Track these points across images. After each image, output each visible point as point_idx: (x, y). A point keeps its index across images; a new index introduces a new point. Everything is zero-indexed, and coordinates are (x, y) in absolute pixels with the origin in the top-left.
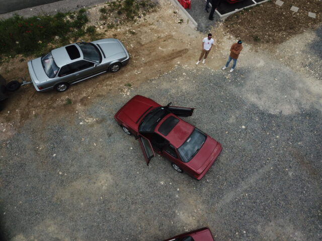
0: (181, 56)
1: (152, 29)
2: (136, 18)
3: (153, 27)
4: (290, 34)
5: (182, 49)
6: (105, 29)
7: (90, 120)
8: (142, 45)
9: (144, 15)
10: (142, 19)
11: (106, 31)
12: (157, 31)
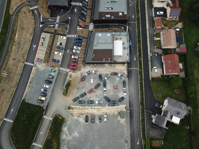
1: (74, 76)
4: (81, 68)
8: (75, 78)
9: (72, 76)
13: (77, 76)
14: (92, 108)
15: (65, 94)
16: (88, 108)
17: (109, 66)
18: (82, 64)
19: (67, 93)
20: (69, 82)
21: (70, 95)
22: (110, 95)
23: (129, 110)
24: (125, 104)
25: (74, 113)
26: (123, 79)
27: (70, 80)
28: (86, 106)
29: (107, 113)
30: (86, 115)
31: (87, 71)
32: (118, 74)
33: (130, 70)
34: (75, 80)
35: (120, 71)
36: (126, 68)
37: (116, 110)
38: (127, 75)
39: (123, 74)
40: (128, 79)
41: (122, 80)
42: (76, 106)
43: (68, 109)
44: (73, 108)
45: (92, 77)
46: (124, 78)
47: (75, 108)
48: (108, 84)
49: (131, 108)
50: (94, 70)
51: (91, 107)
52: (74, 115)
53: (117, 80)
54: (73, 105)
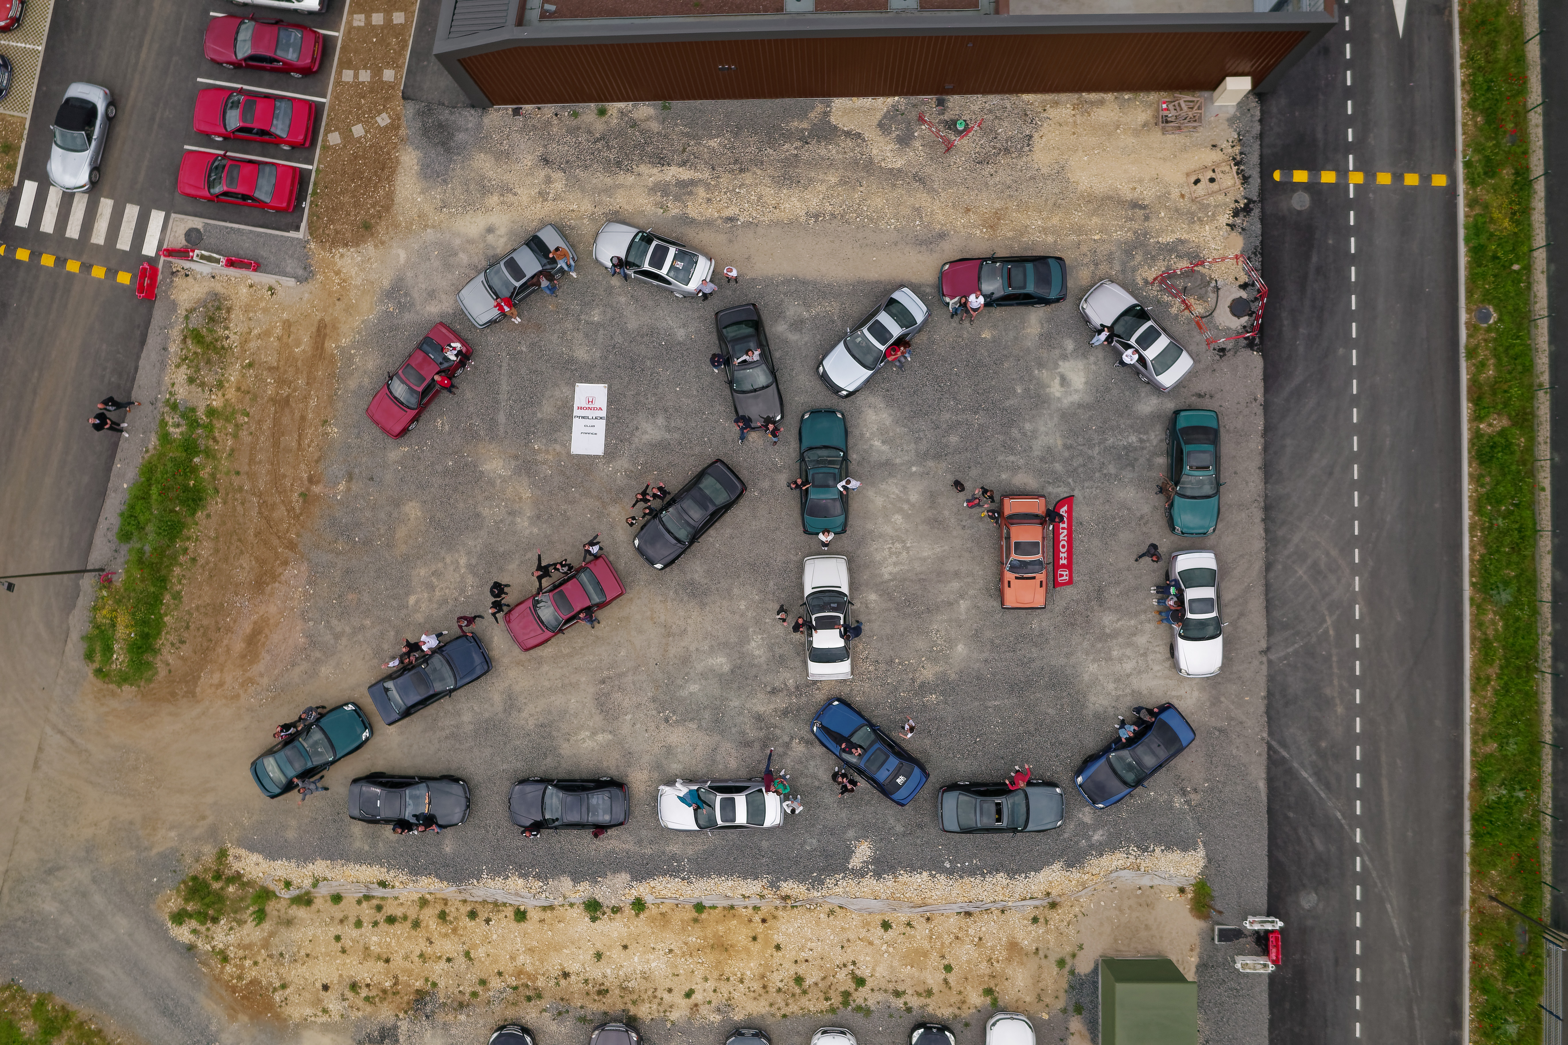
0: (325, 335)
1: (259, 336)
2: (226, 343)
3: (255, 332)
4: (390, 179)
5: (316, 324)
6: (220, 394)
7: (341, 487)
8: (277, 368)
9: (227, 328)
10: (232, 337)
11: (224, 395)
12: (267, 333)
13: (322, 332)
14: (593, 907)
15: (120, 657)
16: (528, 903)
17: (904, 141)
18: (409, 110)
19: (165, 641)
20: (190, 447)
21: (208, 679)
22: (928, 673)
23: (1262, 941)
24: (1186, 845)
25: (296, 973)
26: (1168, 379)
27: (188, 415)
28: (498, 871)
29: (860, 996)
30: (501, 1012)
31: (500, 243)
32: (1081, 276)
33: (1301, 202)
34: (282, 403)
35: (1122, 235)
36: (1229, 180)
37: (1028, 935)
38: (1238, 308)
39: (1166, 279)
40: (1271, 379)
41: (1148, 405)
42: (320, 867)
43: (179, 918)
44: (265, 895)
45: (582, 354)
46: (1184, 364)
47: (305, 900)
48: (888, 467)
49: (1308, 900)
50: (617, 218)
51: (584, 890)
52: (297, 1011)
53: (1055, 389)
54: (272, 852)
